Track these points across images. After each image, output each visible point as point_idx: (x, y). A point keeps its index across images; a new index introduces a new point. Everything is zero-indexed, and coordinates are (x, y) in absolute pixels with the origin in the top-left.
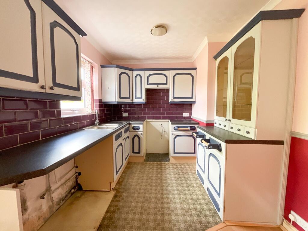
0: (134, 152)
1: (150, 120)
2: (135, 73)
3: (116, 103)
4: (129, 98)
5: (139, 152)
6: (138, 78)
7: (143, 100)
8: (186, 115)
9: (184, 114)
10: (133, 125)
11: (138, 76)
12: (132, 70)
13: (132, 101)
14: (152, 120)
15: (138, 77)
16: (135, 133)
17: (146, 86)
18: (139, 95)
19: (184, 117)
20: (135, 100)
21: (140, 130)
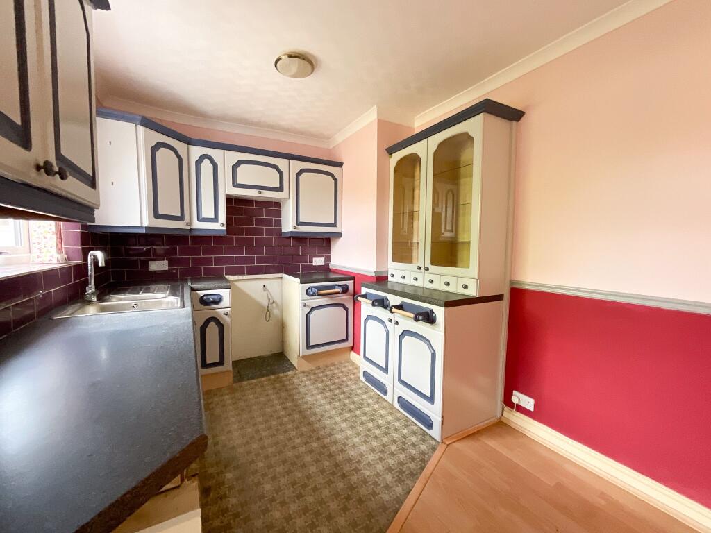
0: (205, 365)
1: (236, 277)
2: (197, 152)
3: (143, 231)
4: (181, 218)
5: (221, 362)
6: (206, 166)
7: (223, 225)
8: (318, 261)
9: (314, 259)
10: (202, 293)
11: (206, 161)
12: (189, 142)
13: (188, 228)
14: (240, 277)
15: (206, 165)
16: (208, 314)
17: (227, 189)
18: (208, 212)
19: (315, 266)
20: (197, 225)
21: (221, 305)
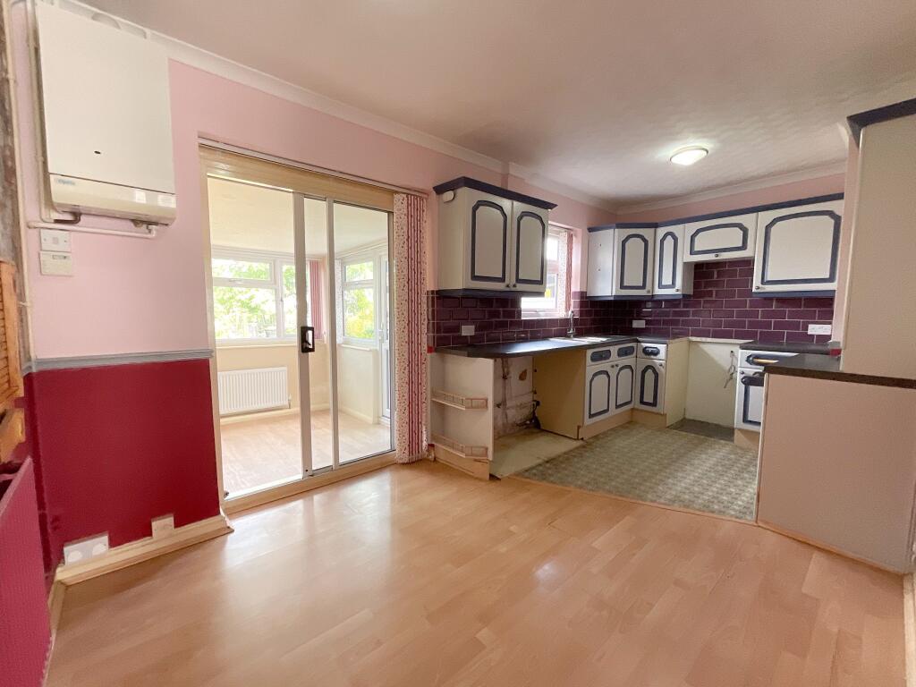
0: (642, 402)
2: (661, 231)
3: (612, 299)
4: (644, 287)
5: (654, 404)
6: (669, 242)
7: (679, 290)
8: (818, 330)
9: (811, 326)
10: (645, 345)
11: (669, 237)
12: (655, 226)
13: (650, 294)
15: (669, 240)
16: (649, 363)
17: (686, 257)
18: (667, 280)
19: (813, 335)
20: (658, 291)
21: (658, 357)
